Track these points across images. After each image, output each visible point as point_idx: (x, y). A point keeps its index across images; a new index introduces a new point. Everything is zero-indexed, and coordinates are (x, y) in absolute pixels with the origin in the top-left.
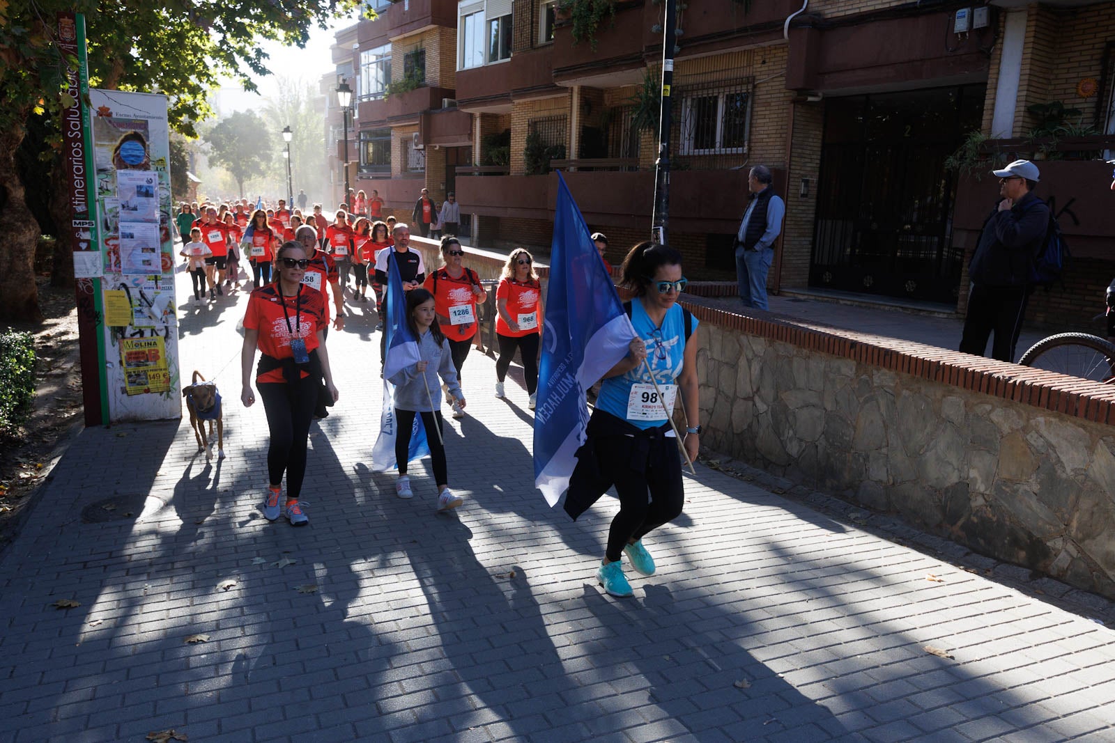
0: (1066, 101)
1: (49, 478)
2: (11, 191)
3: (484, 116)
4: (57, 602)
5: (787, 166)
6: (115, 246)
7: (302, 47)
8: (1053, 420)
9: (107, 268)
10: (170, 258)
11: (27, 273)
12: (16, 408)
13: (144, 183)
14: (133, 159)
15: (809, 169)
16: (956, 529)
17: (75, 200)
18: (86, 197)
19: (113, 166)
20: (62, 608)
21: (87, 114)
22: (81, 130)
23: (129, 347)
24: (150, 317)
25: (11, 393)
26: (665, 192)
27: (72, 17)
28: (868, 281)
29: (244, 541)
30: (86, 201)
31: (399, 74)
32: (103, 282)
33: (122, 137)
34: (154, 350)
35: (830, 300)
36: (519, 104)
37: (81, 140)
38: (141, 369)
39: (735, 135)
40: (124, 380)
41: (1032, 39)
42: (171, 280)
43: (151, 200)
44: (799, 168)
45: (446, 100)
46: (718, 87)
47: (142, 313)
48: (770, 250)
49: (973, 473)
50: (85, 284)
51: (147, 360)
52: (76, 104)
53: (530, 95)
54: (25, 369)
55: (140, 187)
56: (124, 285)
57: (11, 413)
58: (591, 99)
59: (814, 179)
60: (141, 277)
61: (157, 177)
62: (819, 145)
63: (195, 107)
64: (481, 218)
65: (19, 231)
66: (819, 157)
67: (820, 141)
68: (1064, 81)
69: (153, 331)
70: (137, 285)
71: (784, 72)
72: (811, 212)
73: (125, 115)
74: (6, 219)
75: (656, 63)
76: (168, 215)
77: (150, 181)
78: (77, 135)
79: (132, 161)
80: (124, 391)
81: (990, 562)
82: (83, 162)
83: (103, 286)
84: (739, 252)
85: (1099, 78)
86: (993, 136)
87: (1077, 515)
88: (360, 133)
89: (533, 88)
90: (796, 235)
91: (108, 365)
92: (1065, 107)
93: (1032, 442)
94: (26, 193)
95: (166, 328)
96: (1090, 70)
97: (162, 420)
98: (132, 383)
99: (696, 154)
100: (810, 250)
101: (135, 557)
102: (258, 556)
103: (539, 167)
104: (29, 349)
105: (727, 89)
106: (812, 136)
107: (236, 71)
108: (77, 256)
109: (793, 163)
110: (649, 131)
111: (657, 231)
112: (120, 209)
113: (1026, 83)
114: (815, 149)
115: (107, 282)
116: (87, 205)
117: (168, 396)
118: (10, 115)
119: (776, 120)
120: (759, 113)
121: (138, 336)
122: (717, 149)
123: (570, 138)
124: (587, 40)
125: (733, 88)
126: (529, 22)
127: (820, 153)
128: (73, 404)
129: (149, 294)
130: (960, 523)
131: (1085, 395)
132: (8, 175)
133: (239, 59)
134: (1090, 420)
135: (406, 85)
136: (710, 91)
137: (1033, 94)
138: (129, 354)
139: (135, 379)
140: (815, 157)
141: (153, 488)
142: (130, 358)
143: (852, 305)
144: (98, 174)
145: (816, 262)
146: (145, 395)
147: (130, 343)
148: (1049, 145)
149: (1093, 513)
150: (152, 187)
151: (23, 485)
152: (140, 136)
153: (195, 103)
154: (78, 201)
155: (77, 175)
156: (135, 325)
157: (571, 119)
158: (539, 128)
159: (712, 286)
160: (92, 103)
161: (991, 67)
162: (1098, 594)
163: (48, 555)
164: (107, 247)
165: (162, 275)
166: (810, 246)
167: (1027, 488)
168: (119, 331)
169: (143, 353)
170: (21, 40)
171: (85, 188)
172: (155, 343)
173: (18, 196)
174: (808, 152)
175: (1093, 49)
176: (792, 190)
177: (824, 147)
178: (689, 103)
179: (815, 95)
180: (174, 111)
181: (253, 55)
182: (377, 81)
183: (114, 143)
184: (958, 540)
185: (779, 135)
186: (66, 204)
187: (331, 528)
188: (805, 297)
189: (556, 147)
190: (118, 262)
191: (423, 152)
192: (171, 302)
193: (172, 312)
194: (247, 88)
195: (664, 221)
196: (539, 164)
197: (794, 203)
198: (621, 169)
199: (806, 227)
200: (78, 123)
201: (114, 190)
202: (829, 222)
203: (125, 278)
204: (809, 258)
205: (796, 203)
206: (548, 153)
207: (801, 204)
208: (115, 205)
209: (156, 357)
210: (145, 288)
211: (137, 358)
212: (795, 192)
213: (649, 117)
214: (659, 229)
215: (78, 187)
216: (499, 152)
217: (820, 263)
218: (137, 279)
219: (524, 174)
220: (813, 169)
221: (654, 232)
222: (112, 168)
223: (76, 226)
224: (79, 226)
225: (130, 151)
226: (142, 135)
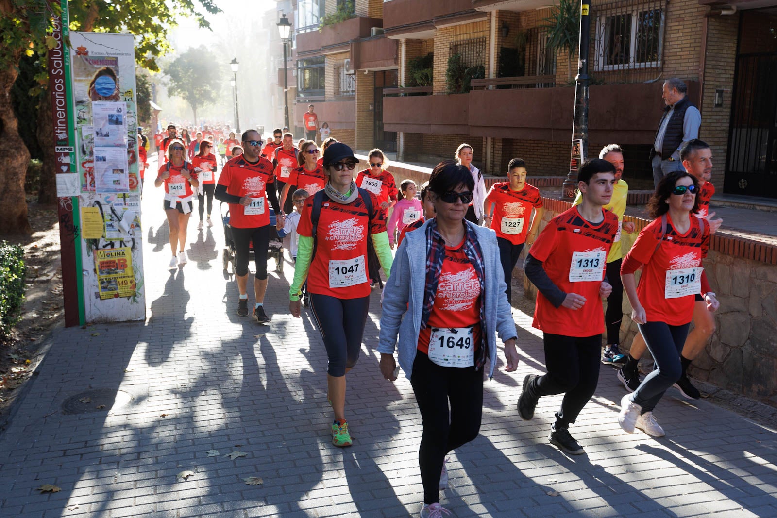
1: (36, 373)
2: (6, 123)
3: (408, 42)
4: (41, 486)
5: (701, 78)
6: (91, 168)
9: (84, 187)
11: (18, 193)
12: (9, 311)
13: (115, 112)
14: (105, 91)
15: (723, 80)
17: (57, 129)
18: (66, 126)
19: (89, 99)
20: (45, 492)
21: (67, 54)
22: (63, 68)
23: (102, 256)
24: (119, 230)
25: (5, 298)
26: (584, 105)
29: (200, 436)
30: (67, 129)
31: (332, 7)
32: (80, 200)
33: (98, 71)
34: (123, 259)
35: (746, 206)
36: (441, 29)
37: (63, 77)
38: (112, 276)
39: (648, 50)
40: (97, 287)
42: (137, 198)
43: (120, 126)
44: (713, 79)
45: (374, 29)
46: (632, 5)
47: (113, 226)
50: (65, 202)
51: (117, 269)
52: (58, 46)
53: (451, 21)
54: (16, 277)
55: (111, 116)
56: (98, 202)
57: (5, 315)
58: (508, 22)
59: (729, 89)
60: (112, 195)
61: (125, 107)
62: (734, 56)
63: (157, 44)
64: (406, 135)
65: (13, 157)
66: (734, 68)
67: (734, 53)
69: (122, 242)
70: (108, 202)
72: (725, 121)
73: (99, 53)
76: (135, 139)
77: (119, 110)
78: (60, 72)
79: (105, 93)
80: (97, 295)
82: (64, 95)
83: (81, 204)
84: (656, 162)
88: (297, 62)
89: (454, 14)
91: (84, 273)
94: (19, 124)
95: (133, 239)
97: (129, 321)
98: (104, 288)
99: (611, 69)
100: (725, 158)
101: (106, 447)
102: (213, 449)
103: (460, 86)
104: (19, 259)
105: (641, 7)
106: (727, 48)
107: (192, 11)
108: (60, 177)
109: (708, 75)
110: (565, 50)
111: (577, 143)
112: (94, 136)
114: (730, 60)
115: (83, 200)
116: (67, 133)
117: (134, 300)
118: (6, 57)
119: (690, 34)
120: (673, 28)
121: (109, 247)
122: (631, 64)
123: (489, 59)
125: (646, 6)
127: (734, 65)
128: (56, 307)
129: (119, 210)
132: (5, 109)
135: (338, 17)
136: (624, 10)
138: (102, 263)
139: (106, 285)
140: (727, 68)
141: (123, 383)
142: (102, 267)
143: (769, 211)
144: (76, 105)
145: (731, 169)
146: (115, 299)
147: (102, 253)
150: (121, 116)
151: (14, 379)
152: (111, 71)
153: (157, 41)
154: (61, 129)
155: (60, 107)
156: (107, 238)
157: (490, 41)
158: (460, 50)
160: (72, 43)
163: (34, 442)
164: (84, 169)
165: (129, 193)
166: (725, 154)
168: (93, 243)
169: (114, 262)
171: (66, 118)
172: (123, 254)
173: (12, 127)
174: (722, 64)
176: (707, 101)
177: (738, 57)
178: (603, 21)
179: (729, 9)
180: (139, 49)
182: (313, 15)
183: (90, 78)
185: (693, 49)
186: (51, 133)
187: (277, 425)
188: (721, 204)
189: (476, 68)
190: (93, 182)
191: (353, 76)
192: (136, 217)
193: (138, 226)
194: (201, 25)
195: (583, 133)
196: (460, 84)
197: (708, 113)
198: (537, 86)
199: (720, 136)
200: (60, 61)
201: (90, 119)
202: (744, 131)
203: (99, 196)
204: (724, 165)
205: (710, 113)
206: (468, 73)
207: (715, 113)
208: (91, 133)
209: (124, 266)
210: (115, 205)
211: (109, 267)
212: (709, 102)
213: (565, 36)
214: (579, 141)
215: (61, 117)
216: (423, 74)
217: (735, 170)
218: (108, 197)
219: (446, 94)
220: (727, 80)
221: (574, 145)
222: (88, 100)
223: (58, 151)
224: (61, 151)
225: (103, 84)
226: (113, 70)
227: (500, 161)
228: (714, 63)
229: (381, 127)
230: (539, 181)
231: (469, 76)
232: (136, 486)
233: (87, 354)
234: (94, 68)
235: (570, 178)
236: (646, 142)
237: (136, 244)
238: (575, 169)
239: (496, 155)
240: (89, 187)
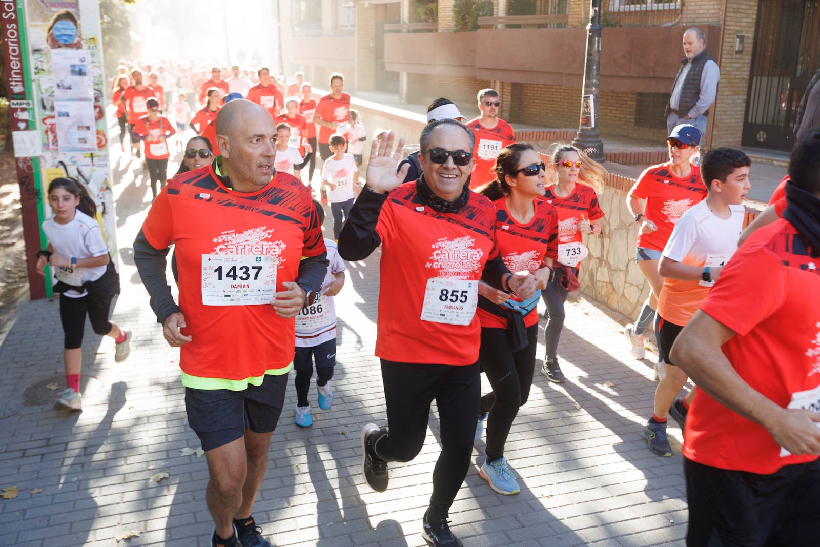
5: (722, 22)
6: (52, 125)
9: (46, 146)
10: (104, 136)
13: (77, 62)
14: (65, 38)
15: (745, 24)
17: (12, 81)
18: (22, 78)
19: (47, 46)
26: (596, 58)
30: (23, 82)
32: (42, 161)
33: (55, 16)
35: (764, 161)
37: (16, 21)
42: (106, 156)
43: (84, 78)
44: (734, 23)
48: (704, 117)
50: (25, 163)
55: (74, 66)
56: (62, 163)
59: (750, 35)
60: (77, 154)
61: (89, 56)
64: (409, 75)
66: (756, 12)
70: (74, 163)
72: (745, 69)
76: (101, 92)
77: (82, 60)
78: (12, 16)
79: (66, 41)
82: (18, 42)
83: (43, 164)
90: (729, 93)
95: (103, 204)
99: (627, 9)
100: (744, 109)
102: (188, 446)
103: (467, 23)
108: (16, 135)
109: (729, 19)
111: (587, 98)
112: (55, 88)
115: (45, 161)
116: (23, 85)
122: (649, 5)
127: (756, 8)
128: (22, 274)
129: (86, 171)
140: (751, 12)
141: (92, 368)
144: (33, 54)
145: (749, 121)
150: (84, 66)
152: (72, 15)
154: (16, 81)
155: (14, 57)
159: (643, 153)
164: (45, 126)
165: (97, 152)
166: (744, 105)
171: (21, 68)
174: (744, 7)
176: (726, 47)
189: (484, 3)
190: (55, 140)
191: (352, 9)
192: (106, 179)
193: (108, 188)
195: (594, 88)
196: (467, 21)
197: (728, 61)
198: (549, 26)
199: (740, 85)
200: (12, 4)
201: (49, 69)
202: (765, 79)
203: (63, 156)
204: (743, 116)
205: (730, 61)
206: (476, 10)
207: (735, 61)
208: (50, 85)
210: (82, 165)
212: (729, 48)
214: (589, 97)
215: (15, 68)
216: (427, 9)
217: (754, 122)
218: (73, 157)
219: (452, 31)
220: (749, 25)
221: (584, 101)
222: (46, 48)
223: (14, 106)
224: (17, 106)
225: (63, 30)
226: (74, 14)
227: (509, 106)
228: (735, 6)
229: (383, 66)
230: (549, 135)
231: (477, 13)
232: (101, 493)
233: (53, 332)
234: (51, 11)
235: (580, 137)
236: (663, 90)
237: (107, 209)
238: (585, 127)
239: (505, 100)
240: (51, 146)
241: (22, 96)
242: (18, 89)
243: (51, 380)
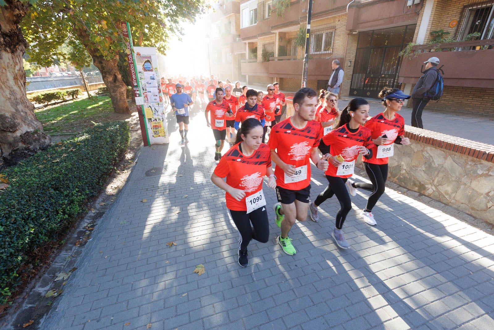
0: (445, 29)
1: (136, 163)
2: (117, 76)
3: (249, 43)
5: (345, 57)
6: (146, 95)
7: (194, 24)
8: (433, 148)
9: (145, 101)
11: (125, 99)
13: (152, 76)
14: (148, 68)
16: (395, 179)
17: (134, 82)
21: (133, 55)
22: (132, 60)
23: (153, 124)
24: (158, 115)
26: (306, 70)
27: (125, 24)
28: (368, 94)
30: (137, 82)
31: (223, 31)
33: (145, 61)
34: (160, 125)
36: (260, 39)
37: (133, 63)
38: (157, 130)
40: (153, 133)
41: (435, 7)
43: (154, 80)
44: (348, 57)
45: (237, 39)
46: (323, 30)
47: (156, 114)
49: (403, 163)
50: (139, 106)
51: (158, 128)
52: (130, 52)
53: (263, 36)
55: (151, 77)
56: (150, 106)
58: (282, 36)
59: (353, 61)
60: (154, 104)
64: (249, 76)
65: (121, 88)
67: (356, 47)
68: (445, 22)
69: (159, 119)
70: (153, 106)
71: (346, 24)
72: (351, 72)
73: (144, 55)
74: (117, 84)
75: (303, 23)
77: (154, 75)
80: (153, 136)
81: (405, 190)
82: (134, 70)
83: (144, 107)
85: (458, 20)
86: (417, 44)
87: (437, 178)
88: (212, 50)
89: (264, 33)
90: (346, 79)
91: (148, 129)
92: (444, 31)
93: (425, 155)
95: (162, 118)
96: (456, 17)
97: (164, 144)
98: (155, 134)
99: (315, 54)
100: (350, 84)
105: (326, 31)
106: (354, 46)
107: (175, 35)
108: (136, 98)
109: (347, 55)
110: (301, 46)
111: (303, 83)
112: (146, 84)
113: (431, 23)
114: (354, 50)
116: (137, 83)
117: (165, 137)
119: (342, 41)
120: (336, 39)
121: (155, 121)
122: (322, 52)
123: (276, 50)
124: (281, 16)
125: (328, 31)
126: (262, 10)
127: (356, 52)
128: (141, 139)
129: (157, 108)
130: (396, 177)
131: (446, 141)
133: (175, 30)
134: (447, 149)
136: (321, 32)
137: (433, 28)
138: (153, 126)
139: (156, 133)
140: (354, 53)
144: (139, 73)
145: (352, 88)
146: (159, 137)
148: (437, 46)
149: (443, 178)
150: (154, 77)
152: (149, 61)
153: (165, 45)
155: (133, 74)
156: (154, 118)
157: (276, 43)
158: (266, 46)
160: (135, 52)
161: (419, 18)
162: (441, 202)
164: (144, 95)
165: (159, 103)
167: (420, 168)
168: (150, 120)
169: (157, 125)
170: (112, 34)
171: (136, 78)
172: (160, 123)
174: (352, 51)
175: (458, 9)
177: (357, 49)
178: (314, 36)
179: (356, 32)
181: (180, 29)
184: (395, 183)
185: (343, 46)
188: (348, 99)
189: (271, 53)
191: (231, 56)
192: (163, 111)
193: (164, 113)
194: (179, 40)
195: (306, 80)
196: (266, 58)
197: (346, 69)
198: (291, 60)
199: (349, 77)
200: (131, 58)
201: (144, 78)
202: (357, 74)
203: (150, 104)
204: (350, 87)
206: (269, 55)
207: (348, 69)
209: (161, 127)
211: (156, 127)
212: (347, 65)
213: (301, 42)
215: (134, 78)
216: (254, 55)
219: (261, 62)
220: (353, 57)
222: (143, 71)
224: (136, 90)
225: (147, 66)
228: (349, 51)
229: (241, 73)
233: (151, 155)
236: (325, 79)
237: (164, 120)
240: (146, 101)
241: (137, 86)
242: (135, 84)
243: (152, 170)
